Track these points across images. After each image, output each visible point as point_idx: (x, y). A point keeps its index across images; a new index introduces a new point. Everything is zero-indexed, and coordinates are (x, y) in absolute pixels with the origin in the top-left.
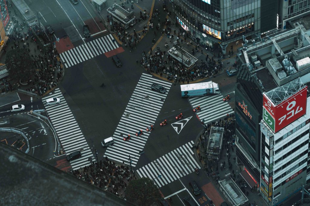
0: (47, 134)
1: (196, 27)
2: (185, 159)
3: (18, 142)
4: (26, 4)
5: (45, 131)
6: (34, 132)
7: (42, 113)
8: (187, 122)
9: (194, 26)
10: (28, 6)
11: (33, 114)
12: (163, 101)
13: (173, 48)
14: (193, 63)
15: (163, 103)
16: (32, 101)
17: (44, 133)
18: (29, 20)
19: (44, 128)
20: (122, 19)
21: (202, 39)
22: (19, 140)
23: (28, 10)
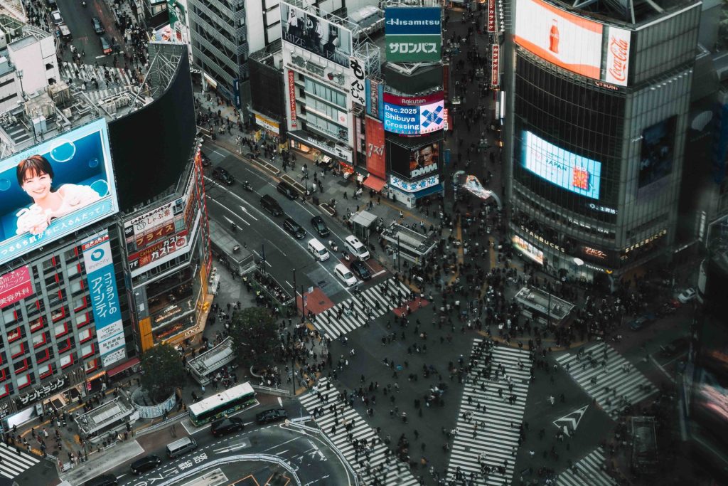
0: (326, 460)
1: (560, 248)
2: (595, 480)
3: (277, 478)
4: (230, 237)
5: (321, 453)
6: (302, 457)
7: (307, 424)
8: (582, 415)
9: (557, 247)
10: (235, 240)
11: (290, 427)
12: (526, 384)
13: (524, 289)
14: (566, 311)
15: (527, 386)
16: (281, 405)
17: (321, 457)
18: (243, 264)
19: (317, 448)
20: (413, 247)
21: (571, 270)
22: (276, 474)
23: (238, 246)
